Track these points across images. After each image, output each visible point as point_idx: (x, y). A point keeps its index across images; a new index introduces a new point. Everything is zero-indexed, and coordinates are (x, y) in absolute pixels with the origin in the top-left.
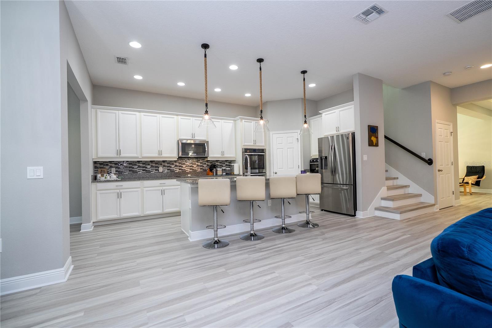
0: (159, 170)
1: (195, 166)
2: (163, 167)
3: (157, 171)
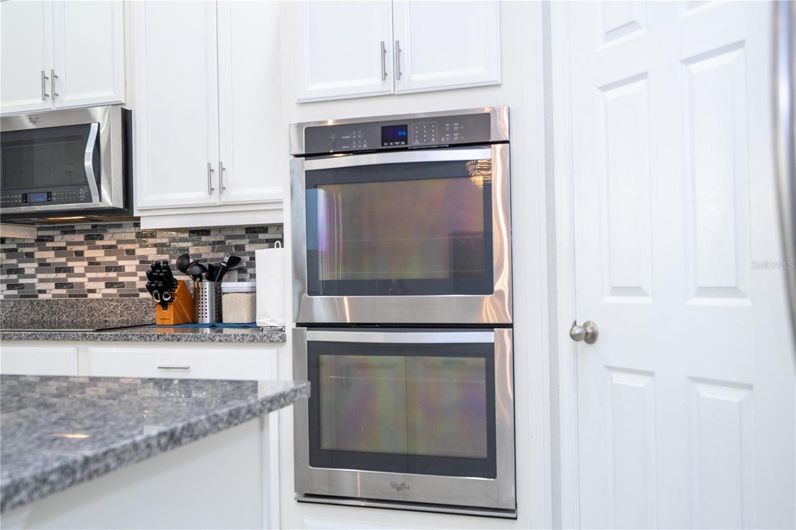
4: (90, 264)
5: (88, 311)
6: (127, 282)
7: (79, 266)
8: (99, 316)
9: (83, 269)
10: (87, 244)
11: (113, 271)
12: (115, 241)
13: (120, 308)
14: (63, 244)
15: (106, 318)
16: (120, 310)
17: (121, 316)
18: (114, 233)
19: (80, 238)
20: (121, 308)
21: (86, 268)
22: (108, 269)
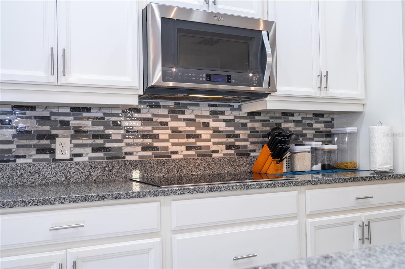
0: (53, 151)
1: (205, 134)
2: (73, 137)
3: (47, 156)
4: (173, 132)
5: (177, 168)
6: (203, 146)
7: (164, 134)
8: (186, 171)
9: (167, 136)
10: (171, 117)
11: (192, 138)
12: (194, 116)
13: (203, 165)
14: (150, 116)
15: (193, 173)
16: (203, 166)
17: (204, 171)
18: (193, 110)
19: (165, 112)
20: (204, 164)
21: (169, 135)
22: (188, 136)
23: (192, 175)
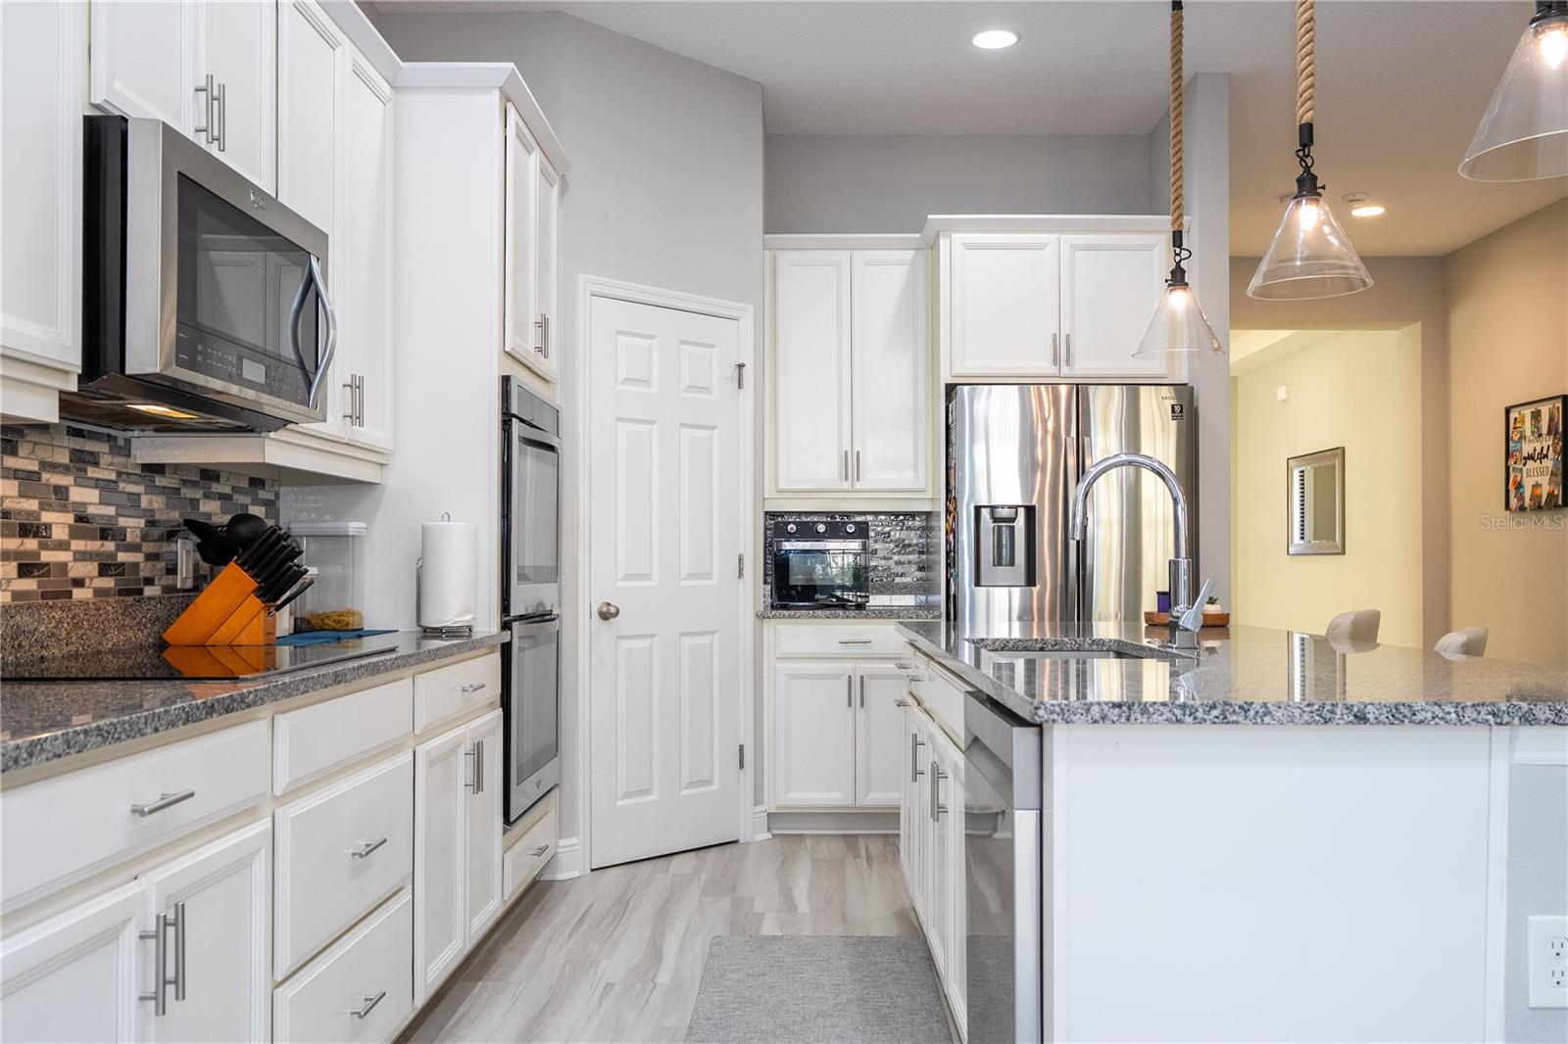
1: (60, 524)
5: (12, 638)
6: (54, 564)
8: (31, 646)
11: (34, 537)
13: (66, 625)
15: (44, 652)
16: (66, 629)
17: (67, 644)
18: (36, 444)
20: (68, 624)
22: (24, 531)
23: (42, 659)
